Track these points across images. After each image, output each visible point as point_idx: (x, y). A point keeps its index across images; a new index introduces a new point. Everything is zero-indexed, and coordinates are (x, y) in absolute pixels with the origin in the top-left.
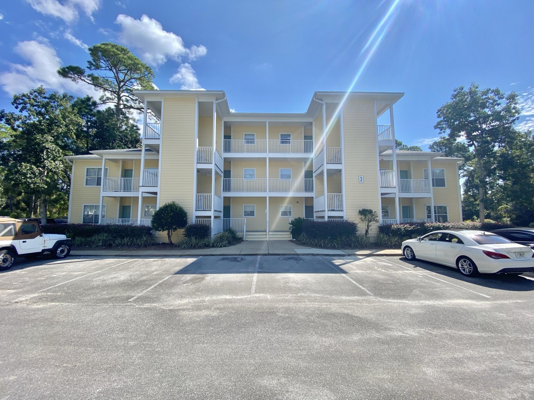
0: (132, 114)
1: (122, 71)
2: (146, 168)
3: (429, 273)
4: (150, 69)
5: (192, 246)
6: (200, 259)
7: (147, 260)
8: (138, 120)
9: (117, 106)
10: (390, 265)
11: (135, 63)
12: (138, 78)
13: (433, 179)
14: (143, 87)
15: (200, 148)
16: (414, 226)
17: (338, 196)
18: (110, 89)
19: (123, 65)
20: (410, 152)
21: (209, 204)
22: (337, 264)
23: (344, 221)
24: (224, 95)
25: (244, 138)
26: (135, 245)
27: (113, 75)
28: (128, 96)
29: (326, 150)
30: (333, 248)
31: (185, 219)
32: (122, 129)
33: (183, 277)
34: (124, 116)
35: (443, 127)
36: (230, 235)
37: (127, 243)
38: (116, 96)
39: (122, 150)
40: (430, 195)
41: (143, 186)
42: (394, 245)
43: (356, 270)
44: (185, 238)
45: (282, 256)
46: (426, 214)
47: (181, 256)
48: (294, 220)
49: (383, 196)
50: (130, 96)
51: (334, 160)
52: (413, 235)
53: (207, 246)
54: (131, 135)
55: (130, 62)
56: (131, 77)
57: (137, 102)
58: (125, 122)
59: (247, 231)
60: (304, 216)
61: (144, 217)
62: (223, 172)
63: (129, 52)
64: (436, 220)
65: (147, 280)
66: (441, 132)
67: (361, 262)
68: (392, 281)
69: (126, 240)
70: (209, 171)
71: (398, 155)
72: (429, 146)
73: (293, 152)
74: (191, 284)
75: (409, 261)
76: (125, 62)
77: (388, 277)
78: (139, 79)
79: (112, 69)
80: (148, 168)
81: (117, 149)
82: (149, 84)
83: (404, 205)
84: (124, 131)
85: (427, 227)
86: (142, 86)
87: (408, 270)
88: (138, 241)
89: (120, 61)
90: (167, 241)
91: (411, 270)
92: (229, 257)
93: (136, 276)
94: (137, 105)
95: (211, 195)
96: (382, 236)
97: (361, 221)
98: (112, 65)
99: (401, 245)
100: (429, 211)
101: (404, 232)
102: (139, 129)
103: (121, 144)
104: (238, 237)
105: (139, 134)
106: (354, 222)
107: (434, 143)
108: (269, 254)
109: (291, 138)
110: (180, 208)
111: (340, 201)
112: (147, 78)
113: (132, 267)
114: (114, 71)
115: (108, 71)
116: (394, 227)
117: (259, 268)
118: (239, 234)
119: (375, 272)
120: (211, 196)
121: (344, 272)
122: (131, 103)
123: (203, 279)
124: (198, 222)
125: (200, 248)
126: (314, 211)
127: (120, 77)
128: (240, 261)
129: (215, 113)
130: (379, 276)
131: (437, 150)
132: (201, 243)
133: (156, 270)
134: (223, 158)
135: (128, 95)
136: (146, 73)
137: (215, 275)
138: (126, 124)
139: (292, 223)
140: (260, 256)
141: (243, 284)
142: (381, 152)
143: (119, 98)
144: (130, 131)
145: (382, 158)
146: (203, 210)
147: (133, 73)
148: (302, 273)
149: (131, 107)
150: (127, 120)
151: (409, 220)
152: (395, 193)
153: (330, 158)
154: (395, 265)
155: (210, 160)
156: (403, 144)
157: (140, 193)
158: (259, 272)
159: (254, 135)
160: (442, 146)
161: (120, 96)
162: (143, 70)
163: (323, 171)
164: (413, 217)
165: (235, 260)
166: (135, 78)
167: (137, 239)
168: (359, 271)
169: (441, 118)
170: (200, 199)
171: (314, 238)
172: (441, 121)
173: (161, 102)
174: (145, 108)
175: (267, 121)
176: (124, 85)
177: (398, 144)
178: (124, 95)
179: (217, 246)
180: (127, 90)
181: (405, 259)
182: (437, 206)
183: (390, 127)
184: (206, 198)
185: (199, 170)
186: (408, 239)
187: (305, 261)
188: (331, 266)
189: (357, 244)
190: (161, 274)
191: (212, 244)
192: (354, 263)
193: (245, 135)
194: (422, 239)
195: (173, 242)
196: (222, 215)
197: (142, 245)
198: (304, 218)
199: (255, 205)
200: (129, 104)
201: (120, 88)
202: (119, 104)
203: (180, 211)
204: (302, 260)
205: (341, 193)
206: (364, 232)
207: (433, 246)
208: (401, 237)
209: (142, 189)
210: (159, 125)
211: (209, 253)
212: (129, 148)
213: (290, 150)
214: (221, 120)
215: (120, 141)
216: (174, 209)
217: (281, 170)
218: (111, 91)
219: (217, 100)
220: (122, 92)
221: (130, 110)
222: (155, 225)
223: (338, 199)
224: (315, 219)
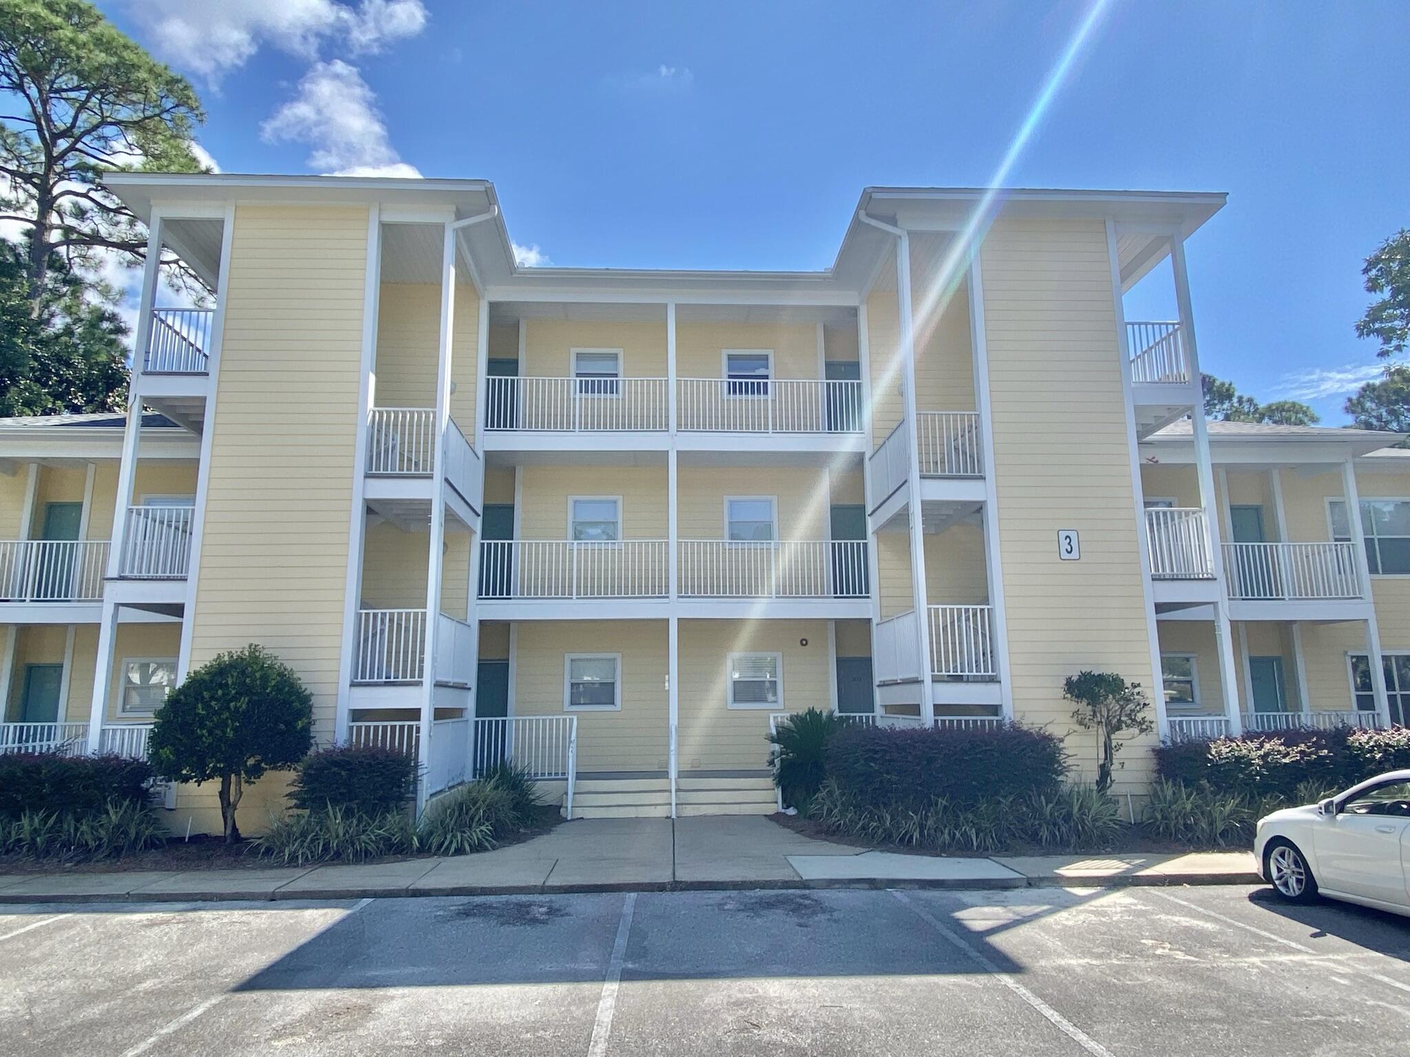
0: (99, 265)
1: (64, 95)
2: (143, 497)
3: (1378, 961)
4: (186, 88)
5: (326, 848)
6: (362, 911)
7: (117, 920)
8: (122, 293)
9: (36, 234)
10: (1209, 926)
11: (122, 62)
12: (135, 123)
13: (1369, 543)
14: (153, 156)
15: (381, 414)
16: (1302, 747)
17: (975, 615)
18: (9, 167)
19: (72, 72)
20: (1267, 428)
21: (414, 652)
22: (978, 925)
23: (1007, 727)
24: (489, 197)
25: (573, 372)
26: (66, 845)
27: (23, 107)
28: (85, 196)
29: (918, 420)
30: (963, 849)
31: (300, 724)
32: (51, 331)
33: (273, 1002)
34: (61, 276)
35: (1393, 330)
36: (502, 793)
37: (33, 840)
38: (34, 191)
39: (41, 421)
40: (1362, 610)
41: (122, 578)
42: (1223, 834)
43: (1061, 955)
44: (300, 811)
45: (734, 893)
46: (1353, 694)
47: (273, 899)
48: (787, 723)
49: (1165, 616)
50: (92, 194)
51: (950, 462)
52: (1301, 786)
53: (397, 849)
54: (86, 356)
55: (102, 57)
56: (103, 117)
57: (123, 218)
58: (67, 300)
59: (580, 776)
60: (834, 705)
61: (119, 713)
62: (480, 511)
63: (99, 18)
64: (1394, 718)
65: (106, 1024)
66: (1386, 347)
67: (1082, 917)
68: (1221, 1004)
69: (26, 824)
70: (420, 510)
71: (1217, 443)
72: (1343, 403)
73: (781, 427)
74: (310, 1040)
75: (1291, 909)
76: (79, 59)
77: (1200, 989)
78: (138, 125)
79: (22, 82)
80: (148, 496)
81: (21, 414)
82: (177, 147)
83: (1256, 654)
84: (57, 337)
85: (1361, 748)
86: (146, 154)
87: (1288, 951)
88: (84, 828)
89: (58, 53)
90: (215, 825)
91: (1299, 952)
92: (491, 899)
93: (56, 1004)
94: (123, 231)
95: (424, 614)
96: (1169, 793)
97: (1077, 727)
98: (24, 68)
99: (1253, 833)
100: (1366, 683)
101: (1262, 776)
102: (121, 331)
103: (39, 394)
104: (538, 803)
105: (125, 353)
106: (1049, 730)
107: (1364, 389)
108: (677, 886)
109: (771, 372)
110: (281, 675)
111: (984, 635)
112: (170, 124)
113: (45, 957)
114: (33, 92)
115: (8, 93)
116: (1220, 750)
117: (629, 956)
118: (544, 792)
119: (1141, 963)
120: (424, 620)
121: (1007, 964)
122: (98, 223)
123: (367, 1011)
124: (359, 734)
125: (364, 856)
126: (876, 681)
127: (54, 117)
128: (544, 922)
129: (453, 271)
130: (1164, 981)
131: (1379, 418)
132: (372, 834)
133: (153, 972)
134: (481, 455)
135: (84, 191)
136: (168, 103)
137: (424, 992)
138: (68, 310)
139: (782, 736)
140: (633, 895)
141: (548, 1035)
142: (1144, 431)
143: (47, 203)
144: (82, 338)
145: (1150, 453)
146: (387, 684)
147: (114, 104)
148: (820, 975)
149: (96, 239)
150: (73, 293)
151: (1281, 720)
152: (1215, 604)
153: (935, 453)
154: (1230, 926)
155: (425, 461)
156: (1237, 394)
157: (108, 609)
158: (627, 976)
159: (615, 357)
160: (1397, 402)
161: (50, 191)
162: (154, 90)
163: (906, 508)
164: (1298, 707)
165: (521, 915)
166: (118, 123)
167: (78, 820)
168: (1073, 962)
169: (1382, 291)
170: (374, 635)
171: (876, 805)
172: (1384, 306)
173: (221, 222)
174: (153, 243)
175: (672, 299)
176: (72, 148)
177: (1216, 394)
178: (68, 191)
179: (442, 851)
180: (83, 168)
181: (1271, 899)
182: (1397, 657)
183: (1176, 331)
184: (399, 625)
185: (373, 507)
186: (1280, 806)
187: (836, 914)
188: (951, 936)
189: (1063, 829)
190: (175, 993)
191: (421, 841)
192: (1050, 920)
193: (579, 357)
194: (1341, 807)
195: (243, 832)
196: (469, 701)
197: (99, 846)
198: (831, 713)
199: (618, 656)
200: (86, 228)
201: (51, 161)
202: (42, 226)
203: (279, 688)
204: (824, 911)
205: (986, 600)
206: (1093, 775)
207: (1385, 837)
208: (1252, 797)
209: (116, 592)
210: (210, 314)
211: (403, 883)
212: (76, 410)
213: (766, 418)
214: (478, 297)
215: (37, 380)
216: (254, 680)
217: (731, 502)
218: (13, 173)
219: (459, 216)
220: (62, 179)
221: (91, 253)
222: (166, 752)
223: (976, 630)
224: (881, 719)
